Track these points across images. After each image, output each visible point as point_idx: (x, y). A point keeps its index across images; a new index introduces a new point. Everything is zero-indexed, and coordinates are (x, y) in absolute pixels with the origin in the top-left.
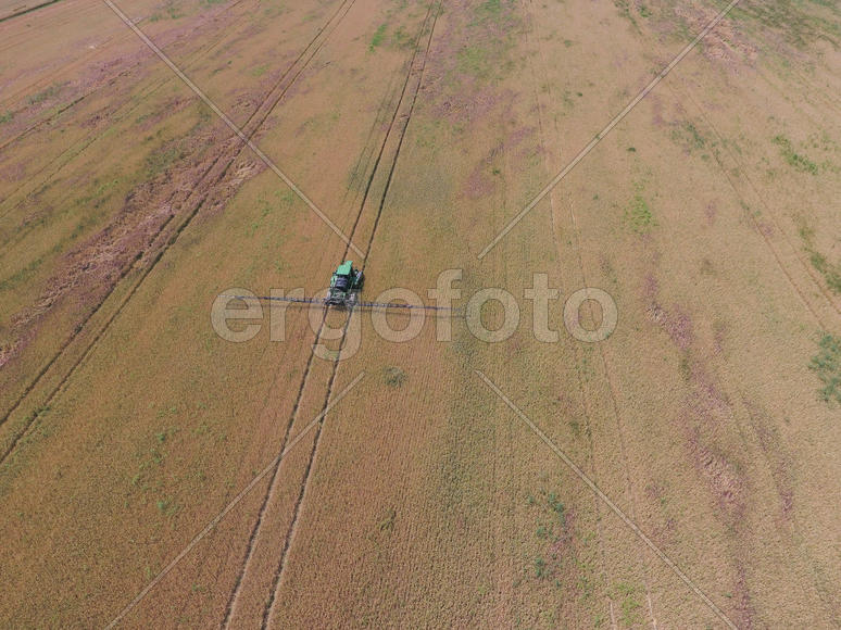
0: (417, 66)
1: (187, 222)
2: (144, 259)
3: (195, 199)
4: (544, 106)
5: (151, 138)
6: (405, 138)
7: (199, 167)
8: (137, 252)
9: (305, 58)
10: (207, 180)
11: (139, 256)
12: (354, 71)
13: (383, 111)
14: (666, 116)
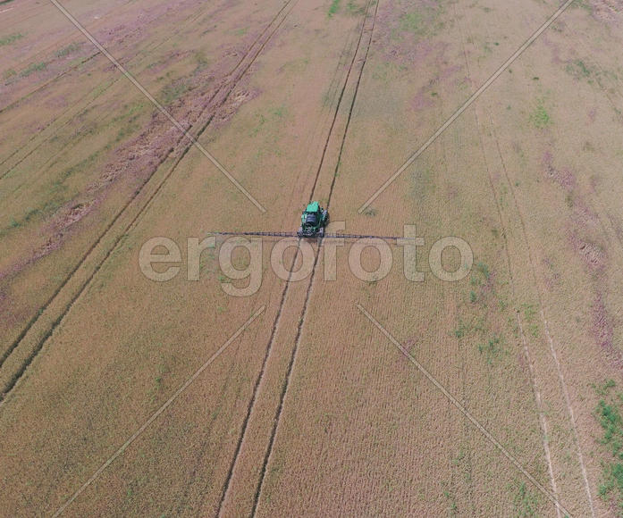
0: (368, 26)
1: (203, 130)
2: (175, 151)
3: (206, 115)
4: (469, 52)
5: (162, 78)
6: (363, 74)
7: (206, 95)
8: (169, 148)
9: (277, 23)
10: (213, 103)
11: (172, 150)
12: (317, 31)
13: (344, 58)
14: (563, 57)
